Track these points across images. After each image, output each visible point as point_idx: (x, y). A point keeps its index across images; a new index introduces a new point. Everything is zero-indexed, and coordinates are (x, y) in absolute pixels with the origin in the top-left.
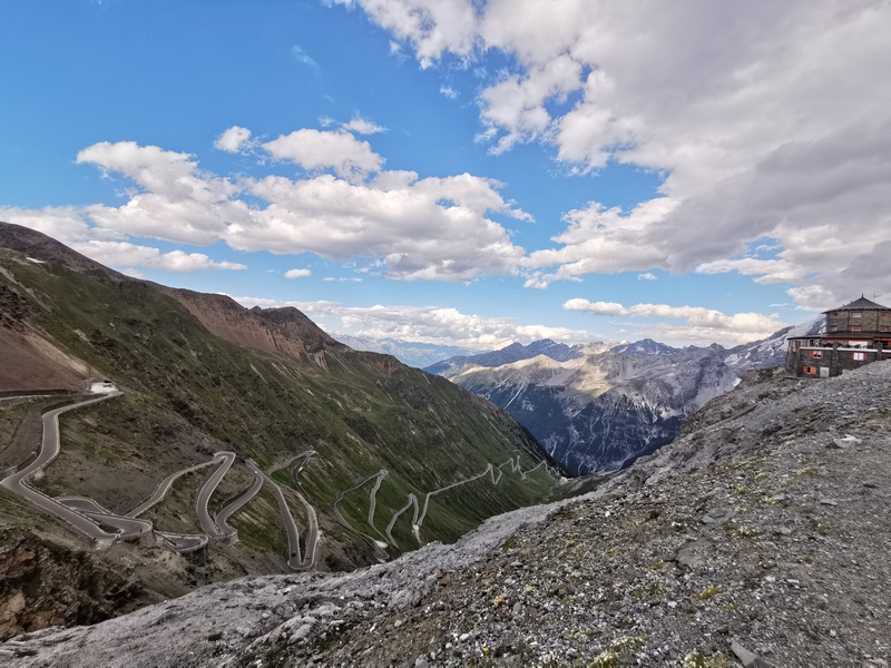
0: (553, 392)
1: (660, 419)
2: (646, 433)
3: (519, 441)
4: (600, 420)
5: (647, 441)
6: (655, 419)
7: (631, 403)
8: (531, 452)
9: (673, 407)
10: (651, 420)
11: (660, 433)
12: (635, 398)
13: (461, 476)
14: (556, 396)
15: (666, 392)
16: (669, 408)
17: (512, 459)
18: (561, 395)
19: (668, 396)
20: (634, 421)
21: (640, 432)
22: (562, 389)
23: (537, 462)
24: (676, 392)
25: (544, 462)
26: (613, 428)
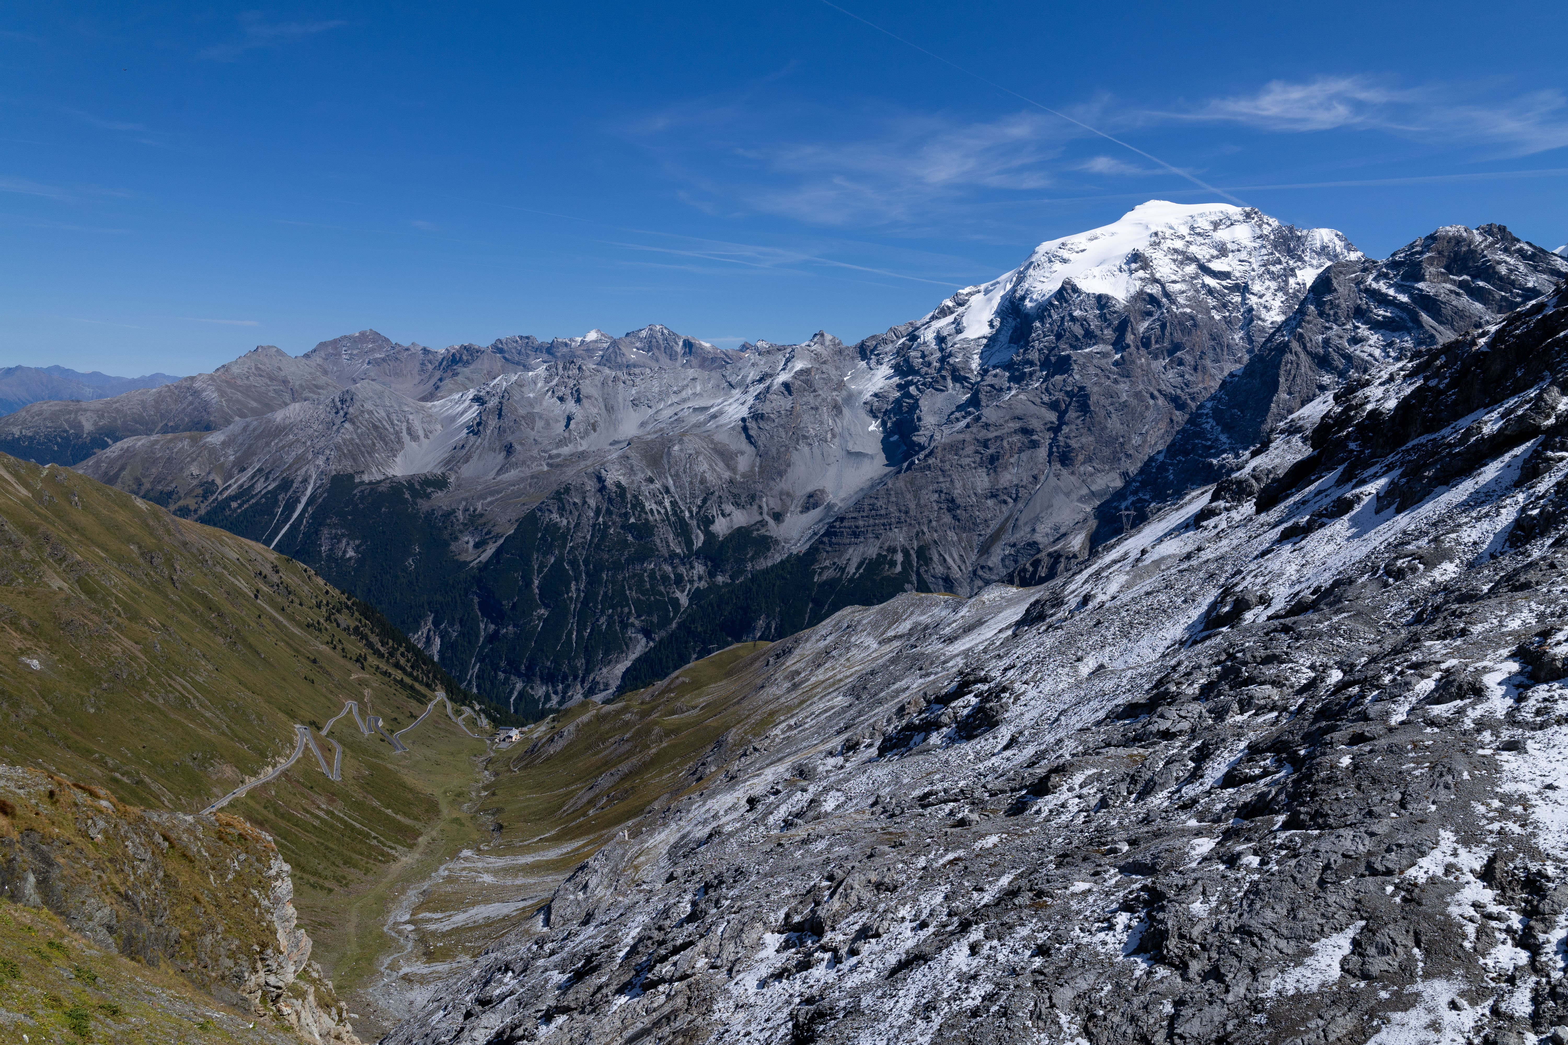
0: (415, 494)
1: (709, 536)
2: (679, 581)
3: (356, 647)
4: (560, 561)
5: (684, 600)
6: (699, 540)
7: (638, 504)
8: (399, 675)
9: (737, 505)
10: (689, 543)
11: (712, 574)
12: (646, 489)
13: (229, 771)
14: (424, 505)
15: (720, 467)
16: (728, 508)
17: (351, 704)
18: (440, 500)
19: (727, 475)
20: (645, 553)
21: (665, 578)
22: (440, 483)
23: (422, 700)
24: (743, 463)
25: (440, 695)
26: (593, 579)
